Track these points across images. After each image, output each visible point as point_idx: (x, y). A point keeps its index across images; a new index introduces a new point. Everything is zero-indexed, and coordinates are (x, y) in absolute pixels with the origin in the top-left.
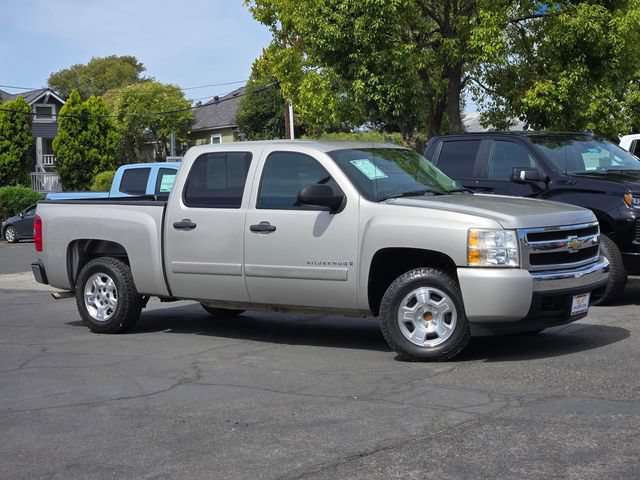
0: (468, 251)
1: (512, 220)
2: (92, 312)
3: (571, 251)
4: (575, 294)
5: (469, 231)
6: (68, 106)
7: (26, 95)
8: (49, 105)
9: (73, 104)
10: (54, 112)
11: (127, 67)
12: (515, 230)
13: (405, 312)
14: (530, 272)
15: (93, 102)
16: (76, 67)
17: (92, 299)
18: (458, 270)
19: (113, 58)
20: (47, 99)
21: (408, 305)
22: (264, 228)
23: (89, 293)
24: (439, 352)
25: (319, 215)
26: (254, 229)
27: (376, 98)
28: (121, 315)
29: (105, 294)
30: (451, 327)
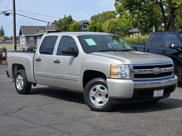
0: (111, 72)
1: (128, 62)
2: (18, 87)
3: (155, 74)
4: (155, 90)
5: (111, 65)
6: (91, 25)
7: (80, 22)
8: (86, 25)
9: (92, 24)
10: (88, 27)
11: (113, 14)
12: (129, 65)
13: (92, 93)
14: (133, 81)
15: (98, 24)
16: (99, 14)
17: (18, 83)
18: (107, 79)
19: (109, 11)
20: (86, 23)
21: (93, 91)
22: (57, 62)
23: (17, 81)
24: (103, 108)
25: (71, 58)
26: (55, 62)
27: (142, 20)
28: (24, 89)
29: (21, 81)
30: (107, 99)
